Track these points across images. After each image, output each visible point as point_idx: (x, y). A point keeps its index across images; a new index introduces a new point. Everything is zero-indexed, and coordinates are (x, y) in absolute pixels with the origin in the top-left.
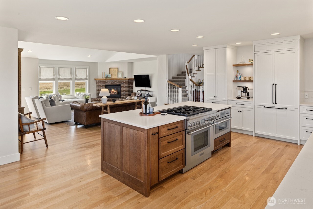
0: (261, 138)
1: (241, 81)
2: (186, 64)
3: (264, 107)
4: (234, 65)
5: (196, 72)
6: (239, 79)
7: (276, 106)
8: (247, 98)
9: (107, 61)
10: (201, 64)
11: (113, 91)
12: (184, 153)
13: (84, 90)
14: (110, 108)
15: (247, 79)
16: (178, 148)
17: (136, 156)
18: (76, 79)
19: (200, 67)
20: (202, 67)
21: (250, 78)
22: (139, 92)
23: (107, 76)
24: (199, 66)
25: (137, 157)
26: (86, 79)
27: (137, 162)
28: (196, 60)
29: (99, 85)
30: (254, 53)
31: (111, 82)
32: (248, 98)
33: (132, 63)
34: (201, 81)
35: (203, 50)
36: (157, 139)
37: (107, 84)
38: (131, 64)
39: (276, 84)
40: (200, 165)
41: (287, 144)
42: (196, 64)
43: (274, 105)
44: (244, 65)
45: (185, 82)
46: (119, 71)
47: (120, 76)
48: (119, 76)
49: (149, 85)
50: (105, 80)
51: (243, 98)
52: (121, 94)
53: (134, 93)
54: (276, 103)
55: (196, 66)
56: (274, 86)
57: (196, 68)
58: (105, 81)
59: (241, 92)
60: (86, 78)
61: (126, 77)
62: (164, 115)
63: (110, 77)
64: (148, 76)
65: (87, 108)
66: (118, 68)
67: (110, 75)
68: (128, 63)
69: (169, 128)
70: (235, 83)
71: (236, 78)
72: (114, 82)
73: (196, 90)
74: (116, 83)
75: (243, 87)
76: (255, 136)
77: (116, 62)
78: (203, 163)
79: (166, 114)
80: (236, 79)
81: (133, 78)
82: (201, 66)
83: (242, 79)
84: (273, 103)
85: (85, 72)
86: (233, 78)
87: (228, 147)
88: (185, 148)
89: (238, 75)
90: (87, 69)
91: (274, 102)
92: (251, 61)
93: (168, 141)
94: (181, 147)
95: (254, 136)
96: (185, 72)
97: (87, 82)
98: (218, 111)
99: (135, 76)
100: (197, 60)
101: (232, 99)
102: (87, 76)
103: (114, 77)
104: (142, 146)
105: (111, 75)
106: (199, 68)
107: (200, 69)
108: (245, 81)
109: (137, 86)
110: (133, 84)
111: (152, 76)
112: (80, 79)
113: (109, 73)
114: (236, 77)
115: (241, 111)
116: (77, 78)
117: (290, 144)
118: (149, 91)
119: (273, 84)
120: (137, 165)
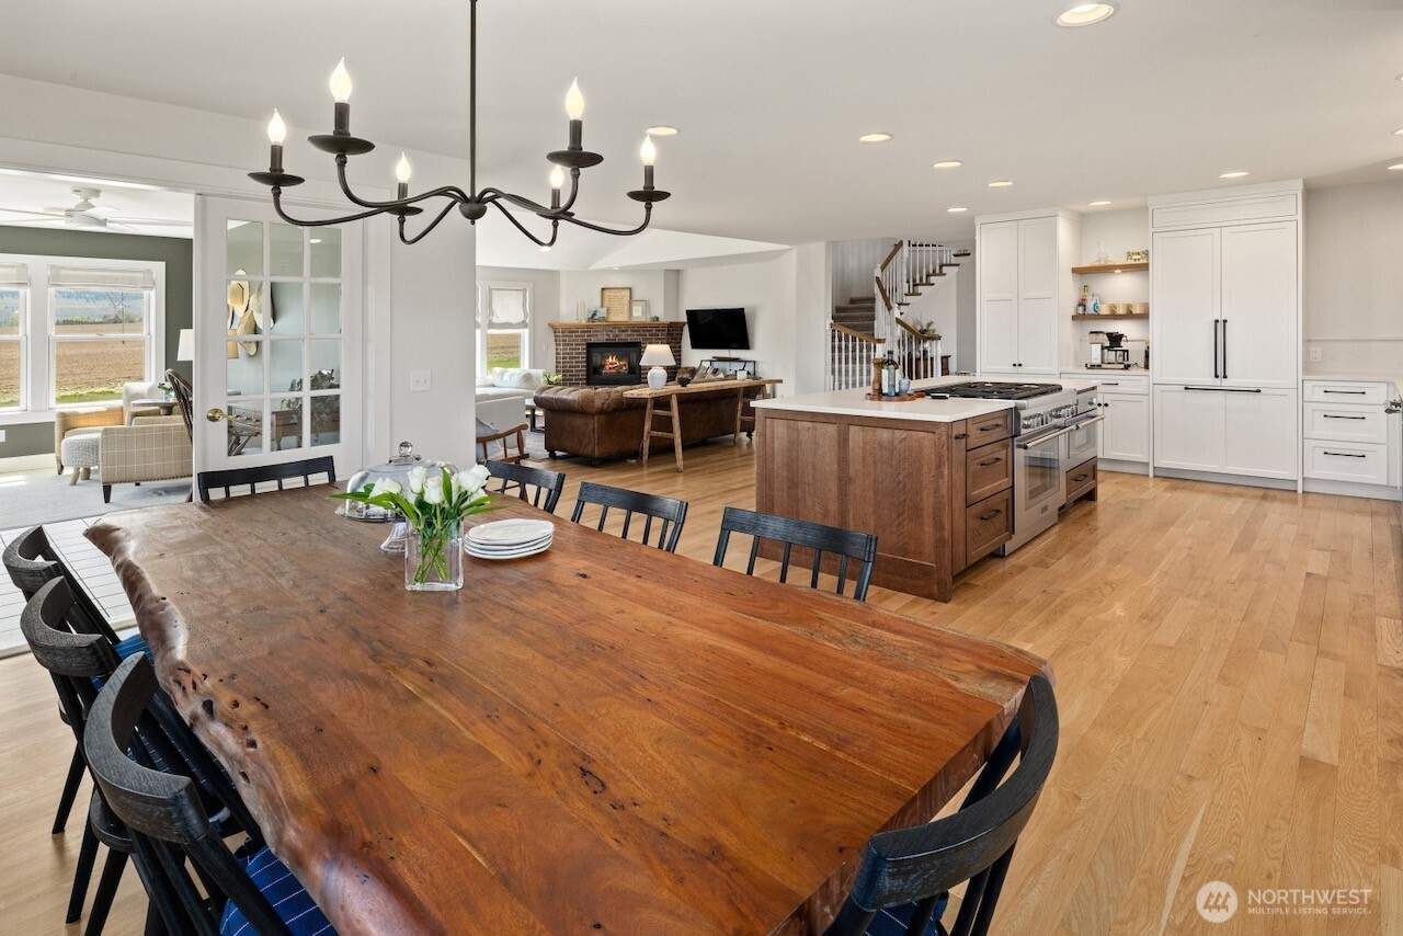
0: (1176, 479)
1: (1098, 317)
2: (878, 273)
3: (1186, 388)
4: (1075, 271)
5: (908, 299)
6: (1090, 310)
7: (1226, 383)
8: (1122, 366)
9: (594, 267)
10: (921, 273)
11: (612, 364)
12: (1010, 501)
13: (515, 362)
14: (679, 403)
15: (1121, 311)
16: (1000, 485)
17: (902, 499)
18: (491, 325)
19: (918, 282)
20: (924, 281)
21: (1129, 307)
22: (707, 364)
23: (594, 315)
24: (914, 280)
25: (905, 500)
26: (523, 325)
27: (905, 515)
28: (905, 260)
29: (567, 345)
30: (1151, 230)
31: (608, 335)
32: (1127, 367)
33: (678, 272)
34: (925, 328)
35: (975, 226)
36: (964, 452)
37: (593, 340)
38: (674, 276)
39: (1225, 321)
40: (1038, 541)
41: (1261, 492)
42: (905, 273)
43: (1217, 383)
44: (1107, 269)
45: (873, 329)
46: (635, 297)
47: (638, 315)
48: (635, 314)
49: (743, 342)
50: (588, 327)
51: (1110, 366)
52: (640, 374)
53: (686, 368)
54: (1225, 377)
55: (905, 279)
56: (1220, 326)
57: (906, 285)
58: (587, 329)
59: (1103, 348)
60: (524, 322)
61: (657, 319)
62: (945, 398)
63: (604, 319)
64: (741, 311)
65: (603, 404)
66: (630, 289)
67: (605, 310)
68: (667, 271)
69: (983, 425)
70: (1076, 322)
71: (1081, 308)
72: (617, 333)
73: (910, 355)
74: (623, 337)
75: (1110, 335)
76: (1155, 476)
77: (625, 270)
78: (1044, 537)
79: (948, 395)
80: (1081, 312)
81: (684, 319)
82: (921, 279)
83: (1104, 310)
84: (1217, 376)
85: (521, 303)
86: (1070, 308)
87: (1090, 503)
88: (1013, 487)
89: (1089, 298)
90: (525, 290)
91: (1220, 373)
92: (1134, 257)
93: (980, 461)
94: (1005, 482)
95: (1151, 475)
96: (873, 300)
97: (525, 333)
98: (1079, 393)
99: (689, 313)
100: (908, 259)
101: (1071, 370)
102: (526, 316)
103: (619, 316)
104: (925, 469)
105: (608, 310)
106: (915, 285)
107: (920, 289)
108: (1114, 316)
109: (696, 345)
110: (683, 337)
111: (754, 313)
112: (504, 324)
113: (599, 304)
114: (1082, 304)
115: (1106, 405)
116: (495, 320)
117: (1271, 493)
118: (746, 362)
119: (1217, 321)
120: (906, 523)
